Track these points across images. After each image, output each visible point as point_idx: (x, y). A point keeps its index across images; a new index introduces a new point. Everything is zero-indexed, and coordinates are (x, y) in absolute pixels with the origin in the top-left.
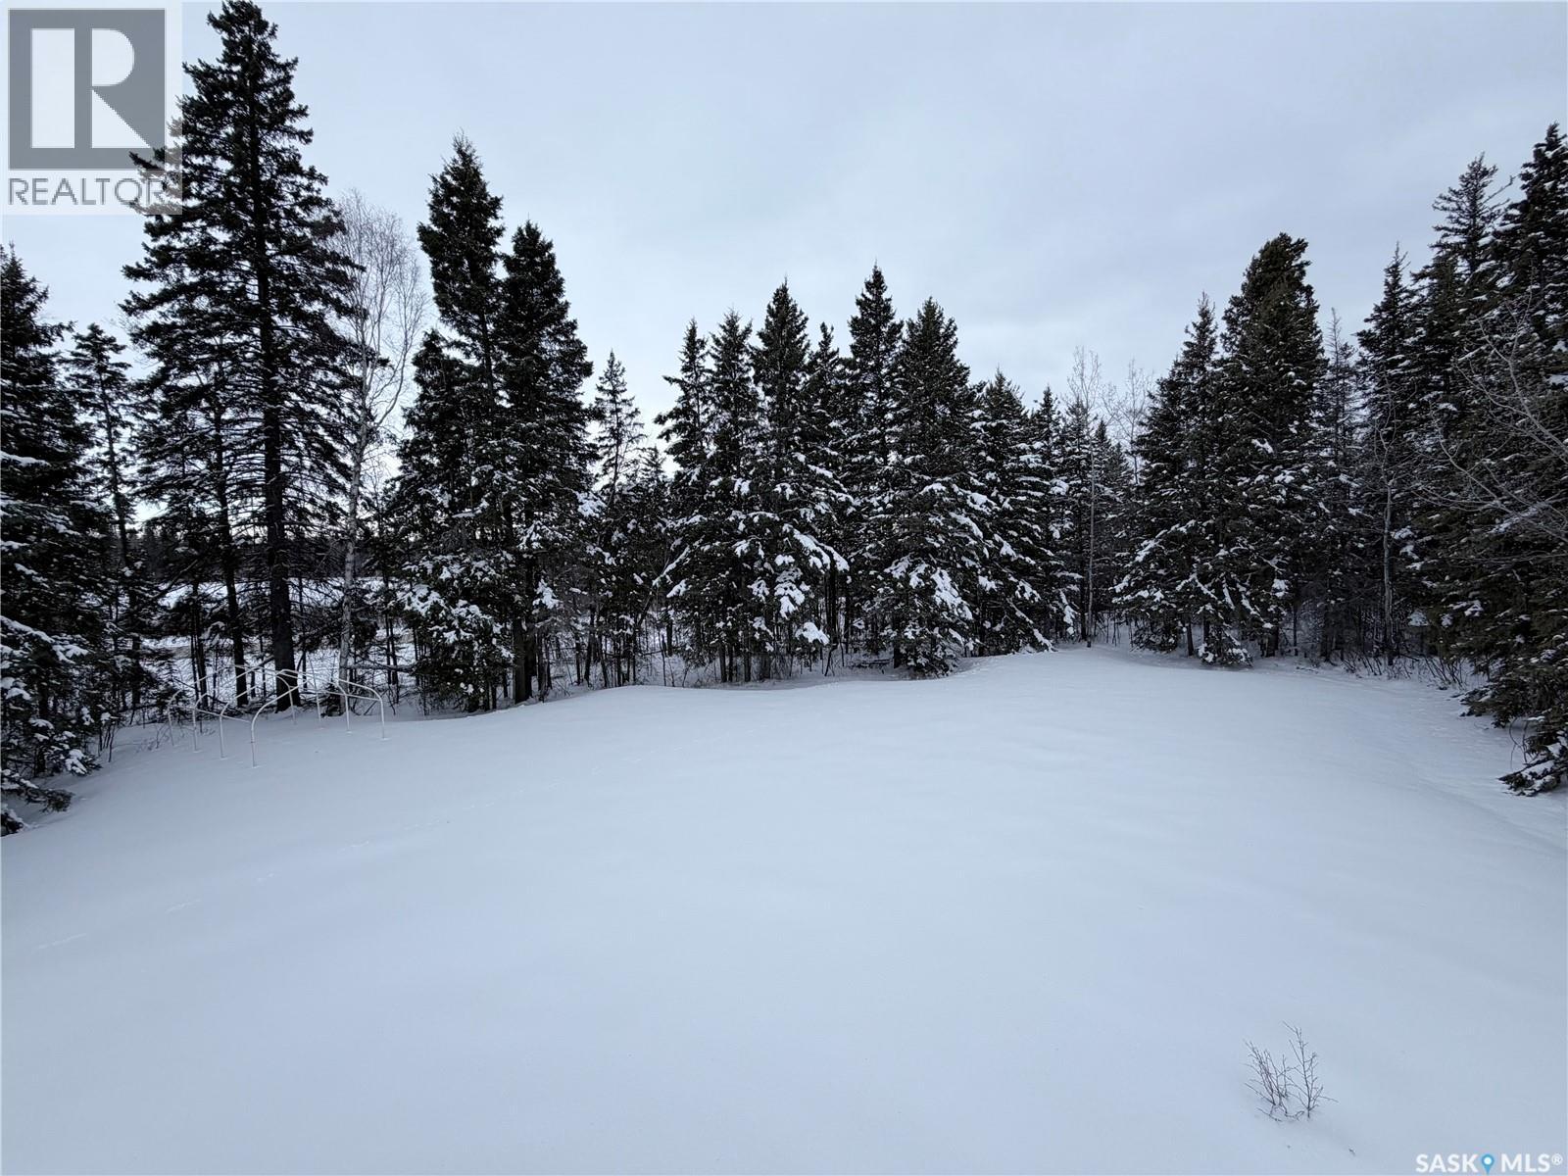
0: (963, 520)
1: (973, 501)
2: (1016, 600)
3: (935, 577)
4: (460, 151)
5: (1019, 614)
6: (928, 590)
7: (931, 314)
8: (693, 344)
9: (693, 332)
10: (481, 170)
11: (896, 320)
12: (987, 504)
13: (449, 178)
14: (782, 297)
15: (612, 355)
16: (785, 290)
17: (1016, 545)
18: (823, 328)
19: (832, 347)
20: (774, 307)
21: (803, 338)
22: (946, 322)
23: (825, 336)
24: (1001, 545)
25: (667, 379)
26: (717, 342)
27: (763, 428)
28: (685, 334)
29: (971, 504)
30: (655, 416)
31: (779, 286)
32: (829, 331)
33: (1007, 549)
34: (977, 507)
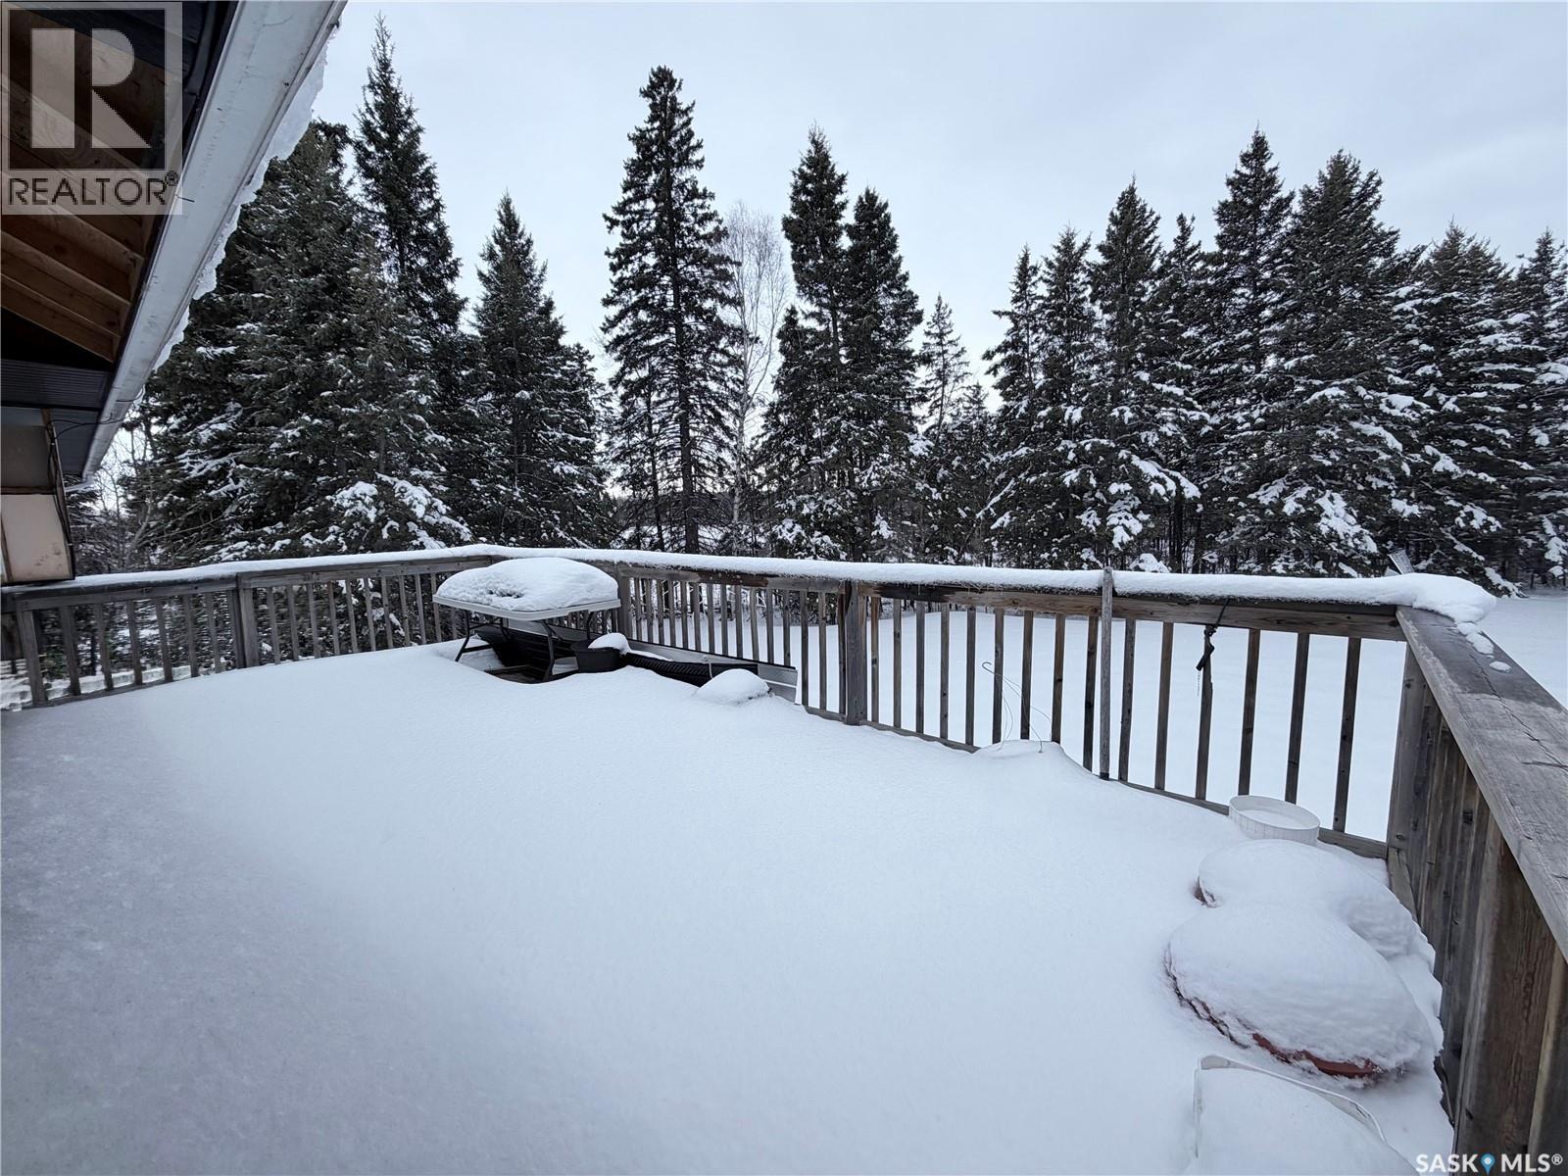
0: (1372, 429)
1: (1390, 405)
2: (1456, 531)
3: (1323, 502)
4: (814, 142)
5: (1460, 547)
6: (1310, 517)
7: (1340, 173)
8: (1025, 272)
9: (1025, 259)
10: (830, 153)
11: (1284, 193)
12: (1413, 407)
13: (805, 168)
14: (1128, 201)
15: (939, 298)
16: (1132, 191)
17: (1462, 458)
18: (1181, 220)
19: (1192, 241)
20: (1117, 213)
21: (1152, 241)
22: (1363, 177)
23: (1183, 229)
24: (1435, 459)
25: (995, 313)
26: (1050, 265)
27: (1099, 350)
28: (1016, 263)
29: (1387, 410)
30: (984, 352)
31: (1125, 188)
32: (1188, 223)
33: (1445, 463)
34: (1396, 412)
